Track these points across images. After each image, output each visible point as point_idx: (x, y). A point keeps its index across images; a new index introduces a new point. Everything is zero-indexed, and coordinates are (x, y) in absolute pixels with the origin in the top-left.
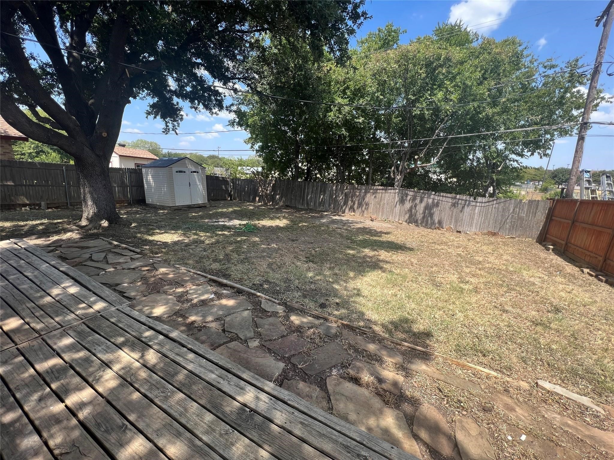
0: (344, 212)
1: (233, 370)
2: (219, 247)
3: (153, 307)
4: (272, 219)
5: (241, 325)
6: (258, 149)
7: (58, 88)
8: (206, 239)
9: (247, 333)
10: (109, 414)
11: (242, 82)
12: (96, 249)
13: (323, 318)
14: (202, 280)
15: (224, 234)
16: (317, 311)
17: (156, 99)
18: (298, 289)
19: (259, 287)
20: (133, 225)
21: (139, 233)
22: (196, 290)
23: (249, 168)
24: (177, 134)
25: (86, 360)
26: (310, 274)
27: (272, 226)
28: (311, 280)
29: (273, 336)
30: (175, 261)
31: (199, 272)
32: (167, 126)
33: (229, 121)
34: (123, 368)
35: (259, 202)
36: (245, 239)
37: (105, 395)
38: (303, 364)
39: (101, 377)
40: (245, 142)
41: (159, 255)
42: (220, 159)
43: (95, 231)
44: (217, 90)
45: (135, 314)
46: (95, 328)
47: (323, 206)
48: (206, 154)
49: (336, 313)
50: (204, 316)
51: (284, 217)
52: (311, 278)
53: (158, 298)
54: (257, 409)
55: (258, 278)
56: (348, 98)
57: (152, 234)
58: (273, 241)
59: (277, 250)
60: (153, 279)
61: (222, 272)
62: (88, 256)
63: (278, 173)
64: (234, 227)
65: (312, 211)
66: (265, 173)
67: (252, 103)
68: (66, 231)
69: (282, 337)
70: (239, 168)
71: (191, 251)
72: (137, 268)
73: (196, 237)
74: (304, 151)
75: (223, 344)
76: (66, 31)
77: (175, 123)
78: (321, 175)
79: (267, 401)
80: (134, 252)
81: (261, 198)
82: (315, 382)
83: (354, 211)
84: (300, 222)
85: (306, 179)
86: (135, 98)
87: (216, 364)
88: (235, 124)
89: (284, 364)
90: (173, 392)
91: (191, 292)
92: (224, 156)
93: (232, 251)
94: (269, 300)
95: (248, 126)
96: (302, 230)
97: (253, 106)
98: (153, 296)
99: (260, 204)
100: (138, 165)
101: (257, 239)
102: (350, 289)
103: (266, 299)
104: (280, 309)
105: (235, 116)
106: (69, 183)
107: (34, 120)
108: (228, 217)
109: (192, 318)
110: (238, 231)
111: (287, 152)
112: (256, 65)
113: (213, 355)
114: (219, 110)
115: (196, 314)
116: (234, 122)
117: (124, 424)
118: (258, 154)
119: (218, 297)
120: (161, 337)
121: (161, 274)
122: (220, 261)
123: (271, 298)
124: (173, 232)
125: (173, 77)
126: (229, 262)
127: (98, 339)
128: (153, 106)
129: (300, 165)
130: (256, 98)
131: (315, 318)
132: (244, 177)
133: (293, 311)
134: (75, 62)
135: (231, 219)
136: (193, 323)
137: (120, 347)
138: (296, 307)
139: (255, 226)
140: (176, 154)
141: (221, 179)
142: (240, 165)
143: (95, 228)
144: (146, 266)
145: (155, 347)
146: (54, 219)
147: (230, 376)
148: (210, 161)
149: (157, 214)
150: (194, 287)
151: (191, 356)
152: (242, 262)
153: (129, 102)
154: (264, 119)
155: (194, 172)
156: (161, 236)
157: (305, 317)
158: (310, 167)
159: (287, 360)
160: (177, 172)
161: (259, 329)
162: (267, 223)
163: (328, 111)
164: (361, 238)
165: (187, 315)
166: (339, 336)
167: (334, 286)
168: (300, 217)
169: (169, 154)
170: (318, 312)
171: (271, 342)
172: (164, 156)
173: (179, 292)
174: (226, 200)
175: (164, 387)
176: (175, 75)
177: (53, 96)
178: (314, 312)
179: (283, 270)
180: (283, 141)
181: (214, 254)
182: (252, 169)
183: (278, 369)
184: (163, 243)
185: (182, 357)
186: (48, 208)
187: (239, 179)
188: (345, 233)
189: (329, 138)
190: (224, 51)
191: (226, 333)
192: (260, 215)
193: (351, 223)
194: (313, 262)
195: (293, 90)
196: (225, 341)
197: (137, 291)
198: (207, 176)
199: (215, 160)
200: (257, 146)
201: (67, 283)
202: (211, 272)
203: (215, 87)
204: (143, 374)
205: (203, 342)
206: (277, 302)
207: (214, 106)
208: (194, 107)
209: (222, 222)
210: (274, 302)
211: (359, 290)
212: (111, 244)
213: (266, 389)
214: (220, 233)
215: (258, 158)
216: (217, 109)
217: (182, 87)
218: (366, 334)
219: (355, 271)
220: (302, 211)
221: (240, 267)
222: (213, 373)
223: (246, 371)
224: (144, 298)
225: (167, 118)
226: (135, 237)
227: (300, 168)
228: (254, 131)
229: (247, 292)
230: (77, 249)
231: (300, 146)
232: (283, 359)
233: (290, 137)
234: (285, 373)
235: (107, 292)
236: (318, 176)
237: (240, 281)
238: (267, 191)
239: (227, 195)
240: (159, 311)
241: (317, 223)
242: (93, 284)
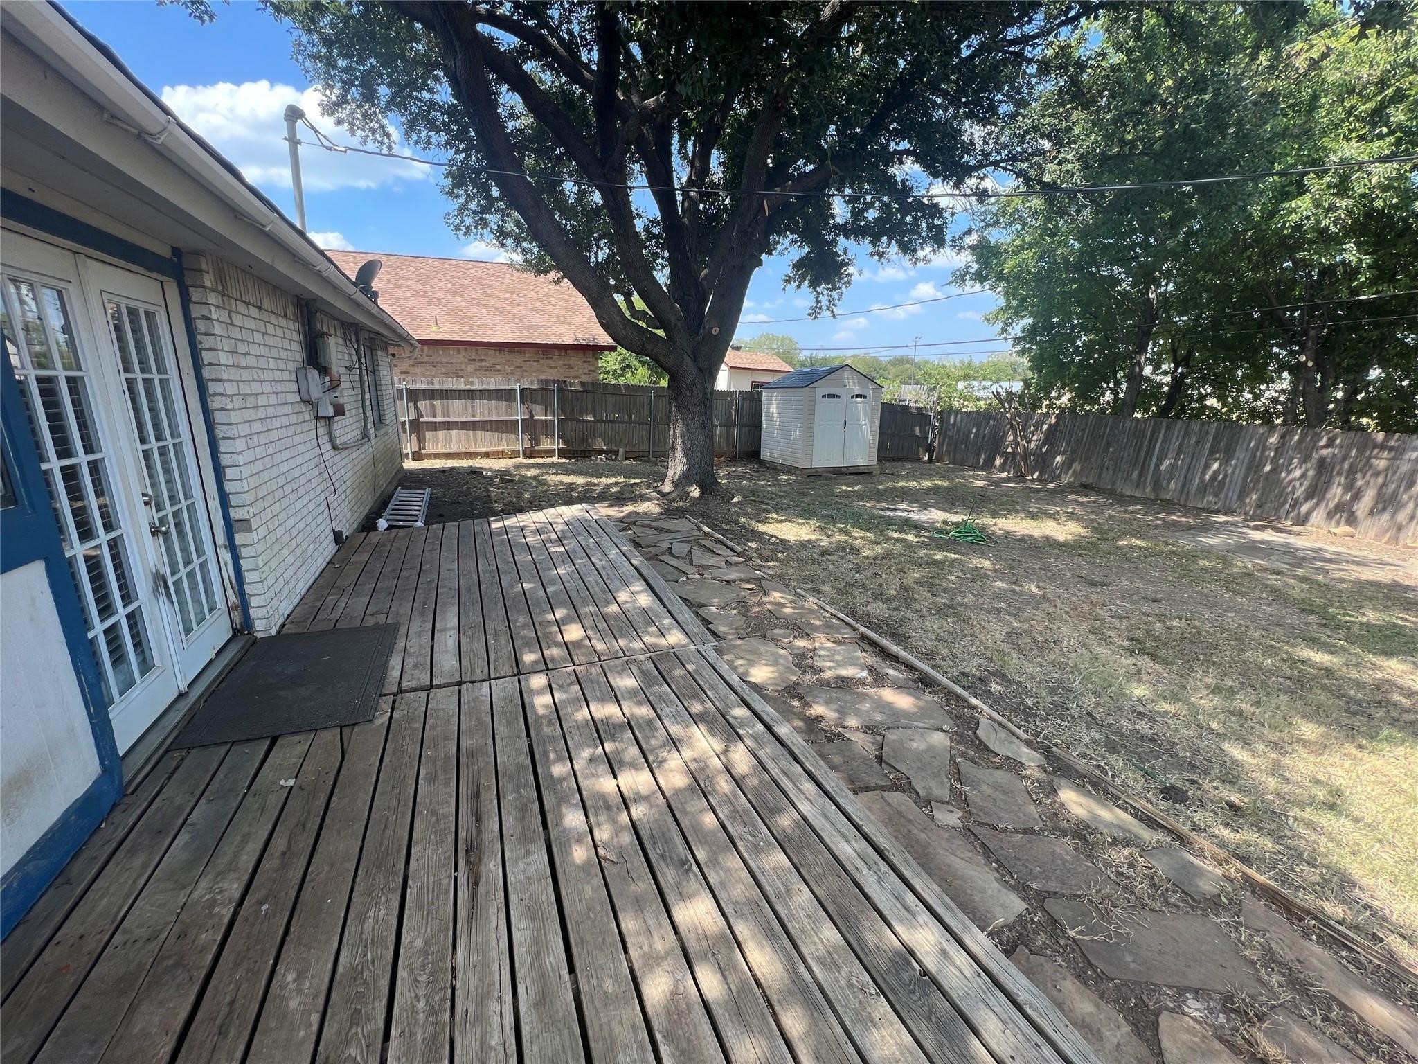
0: (1302, 521)
1: (891, 857)
2: (889, 568)
3: (751, 663)
4: (1033, 516)
5: (920, 760)
6: (1020, 334)
7: (663, 258)
8: (864, 546)
9: (932, 784)
10: (669, 830)
11: (1005, 169)
12: (678, 536)
13: (1171, 831)
14: (847, 633)
15: (904, 540)
16: (1149, 801)
17: (806, 249)
18: (1091, 720)
19: (978, 684)
20: (736, 499)
21: (744, 515)
22: (833, 653)
23: (987, 384)
24: (834, 316)
25: (649, 723)
26: (1139, 691)
27: (1031, 537)
28: (1140, 709)
29: (999, 818)
30: (798, 581)
31: (841, 615)
32: (818, 302)
33: (954, 274)
34: (695, 760)
35: (1003, 468)
36: (954, 560)
37: (667, 794)
38: (1081, 932)
39: (664, 760)
40: (988, 320)
41: (772, 564)
42: (918, 366)
43: (680, 503)
44: (937, 204)
45: (724, 668)
46: (665, 673)
47: (1216, 495)
48: (885, 356)
49: (1225, 833)
50: (842, 712)
51: (1072, 516)
52: (1139, 700)
53: (762, 648)
54: (940, 978)
55: (977, 661)
56: (1391, 133)
57: (764, 521)
58: (1029, 575)
59: (1036, 602)
60: (756, 609)
61: (889, 626)
62: (666, 545)
63: (1068, 395)
64: (931, 527)
65: (1168, 505)
66: (1031, 396)
67: (1020, 218)
68: (643, 498)
69: (1025, 831)
70: (961, 385)
71: (831, 566)
72: (734, 581)
73: (843, 538)
74: (1168, 328)
75: (875, 789)
76: (685, 157)
77: (834, 294)
78: (1221, 399)
79: (967, 973)
80: (732, 550)
81: (1010, 459)
82: (1116, 1001)
83: (1352, 520)
84: (1124, 533)
85: (1163, 412)
86: (770, 253)
87: (858, 828)
88: (968, 277)
89: (1024, 906)
90: (770, 844)
91: (822, 653)
92: (927, 358)
93: (918, 582)
94: (1000, 724)
95: (1001, 277)
96: (1125, 557)
97: (1024, 225)
98: (755, 643)
99: (1005, 475)
100: (756, 385)
101: (986, 564)
102: (1295, 777)
103: (991, 718)
104: (1031, 759)
105: (970, 258)
106: (655, 419)
107: (628, 314)
108: (918, 501)
109: (818, 709)
110: (939, 538)
111: (1107, 335)
112: (1051, 115)
113: (854, 805)
114: (934, 251)
115: (827, 703)
116: (966, 273)
117: (688, 860)
118: (1019, 347)
119: (875, 680)
120: (760, 727)
121: (771, 603)
122: (888, 600)
123: (1005, 721)
124: (801, 521)
125: (843, 197)
126: (908, 605)
127: (666, 694)
128: (798, 265)
129: (1148, 371)
130: (1036, 202)
131: (1141, 820)
132: (970, 407)
133: (1069, 777)
134: (692, 209)
135: (925, 507)
136: (818, 719)
137: (696, 719)
138: (1077, 767)
139: (983, 529)
140: (825, 359)
141: (914, 411)
142: (966, 378)
143: (681, 499)
144: (748, 581)
145: (749, 742)
146: (630, 478)
147: (884, 867)
148: (893, 371)
149: (776, 482)
150: (829, 645)
151: (809, 787)
152: (941, 612)
153: (760, 263)
154: (1051, 253)
155: (858, 396)
156: (779, 525)
157: (1105, 805)
158: (1183, 376)
159: (1038, 899)
160: (824, 397)
161: (966, 788)
162: (1016, 525)
163: (1288, 197)
164: (1371, 616)
165: (809, 699)
166: (1225, 909)
167: (1226, 746)
168: (1123, 521)
169: (813, 361)
170: (1157, 806)
171: (993, 833)
172: (803, 365)
173: (799, 648)
174: (919, 460)
175: (755, 826)
176: (848, 191)
177: (655, 273)
178: (1140, 804)
179: (1052, 657)
180: (1101, 306)
181: (877, 581)
182: (995, 388)
183: (1005, 907)
184: (781, 540)
185: (792, 781)
186: (626, 459)
187: (957, 412)
188: (1297, 591)
189: (1278, 282)
190: (966, 104)
191: (884, 765)
192: (1002, 504)
193: (1330, 561)
194: (1153, 656)
195: (1158, 157)
196: (881, 783)
197: (730, 625)
198: (883, 404)
199: (906, 369)
200: (1017, 329)
201: (638, 586)
202: (866, 620)
203: (932, 197)
204: (724, 785)
205: (834, 768)
206: (1024, 736)
207: (924, 242)
208: (878, 254)
209: (904, 511)
210: (1013, 734)
211: (1337, 792)
212: (699, 529)
213: (968, 942)
214: (896, 535)
215: (1015, 358)
216: (928, 249)
217: (857, 214)
218: (1351, 950)
219: (1327, 725)
220: (1135, 504)
221: (933, 623)
222: (848, 842)
223: (923, 874)
224: (739, 642)
225: (819, 285)
226: (737, 523)
227: (1148, 380)
228: (1016, 289)
229: (945, 687)
230: (655, 532)
231: (1155, 317)
232: (1021, 888)
233: (1125, 293)
234: (1024, 927)
235: (686, 615)
236: (1212, 402)
237: (930, 656)
238: (1029, 442)
239: (921, 450)
240: (761, 674)
241: (1185, 543)
242: (670, 596)
